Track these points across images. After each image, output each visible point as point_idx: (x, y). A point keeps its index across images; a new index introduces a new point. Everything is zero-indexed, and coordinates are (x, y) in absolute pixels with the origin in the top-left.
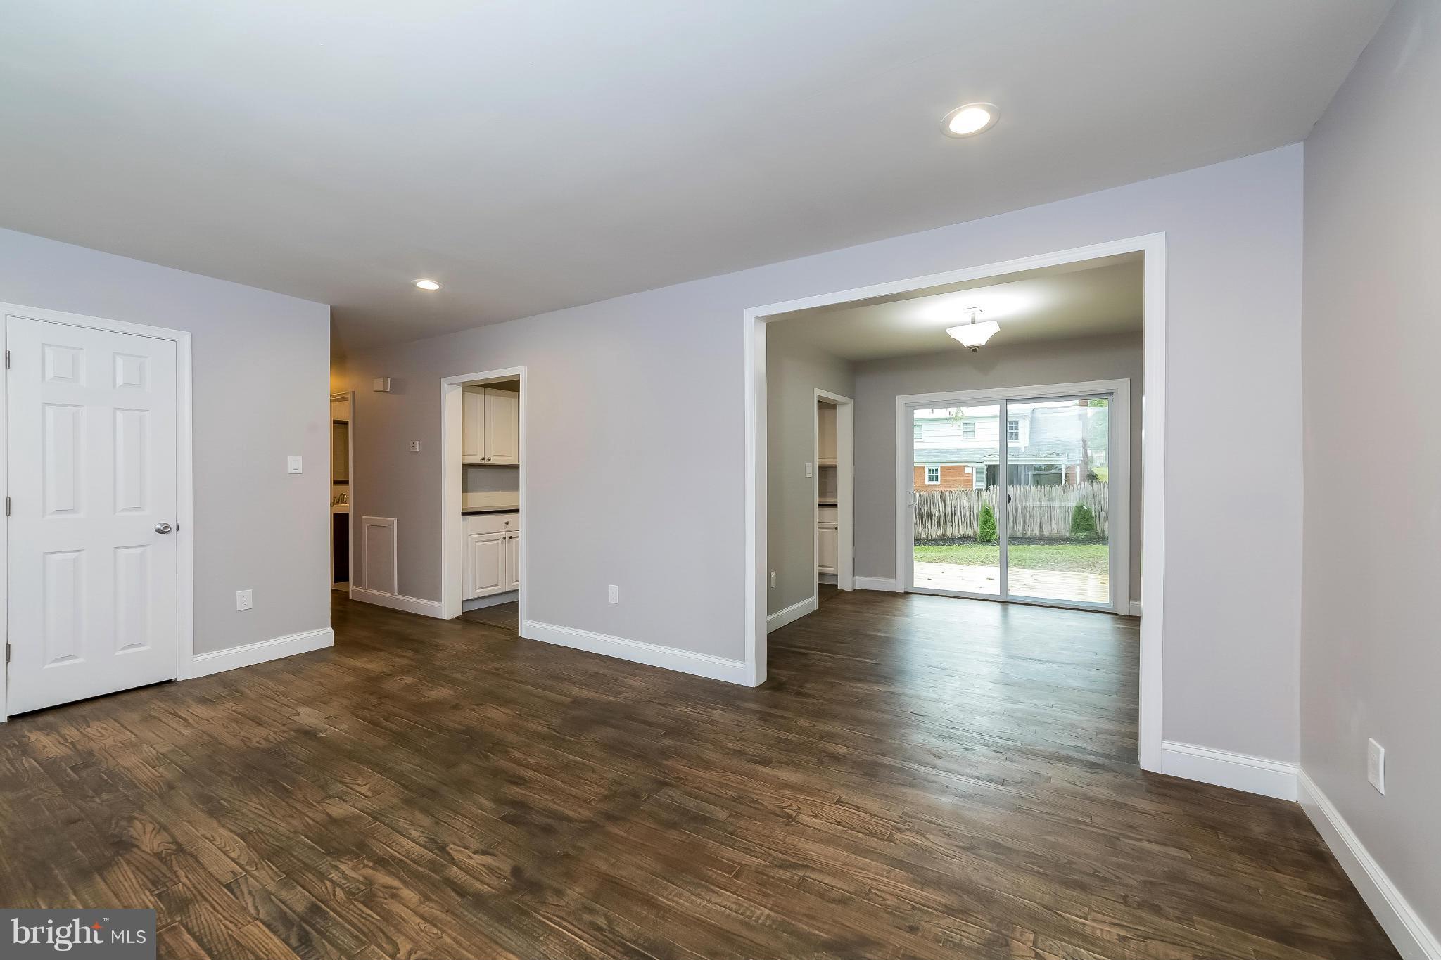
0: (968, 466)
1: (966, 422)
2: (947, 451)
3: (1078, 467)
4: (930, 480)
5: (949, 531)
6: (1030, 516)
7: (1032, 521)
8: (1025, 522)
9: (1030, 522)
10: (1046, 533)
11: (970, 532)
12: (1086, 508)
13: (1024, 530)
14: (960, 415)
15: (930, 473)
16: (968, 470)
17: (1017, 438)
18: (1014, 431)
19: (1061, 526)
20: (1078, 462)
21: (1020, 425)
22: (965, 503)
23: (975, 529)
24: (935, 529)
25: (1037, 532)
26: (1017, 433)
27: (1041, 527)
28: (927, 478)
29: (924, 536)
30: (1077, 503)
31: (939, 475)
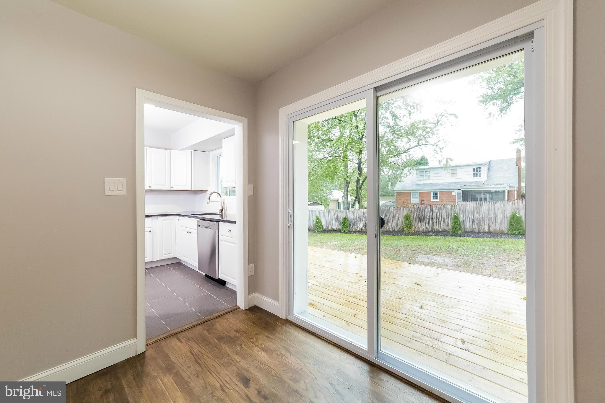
0: (453, 191)
1: (452, 169)
2: (442, 184)
3: (515, 191)
4: (433, 199)
5: (435, 227)
6: (482, 220)
7: (483, 222)
8: (479, 223)
9: (482, 223)
10: (492, 229)
11: (447, 228)
12: (518, 216)
13: (479, 227)
14: (448, 165)
15: (433, 195)
16: (453, 194)
17: (480, 176)
18: (478, 173)
19: (503, 226)
20: (516, 189)
21: (482, 169)
22: (444, 211)
23: (449, 226)
24: (427, 226)
25: (487, 229)
26: (480, 174)
27: (489, 226)
28: (432, 198)
29: (421, 230)
30: (512, 212)
31: (438, 196)
